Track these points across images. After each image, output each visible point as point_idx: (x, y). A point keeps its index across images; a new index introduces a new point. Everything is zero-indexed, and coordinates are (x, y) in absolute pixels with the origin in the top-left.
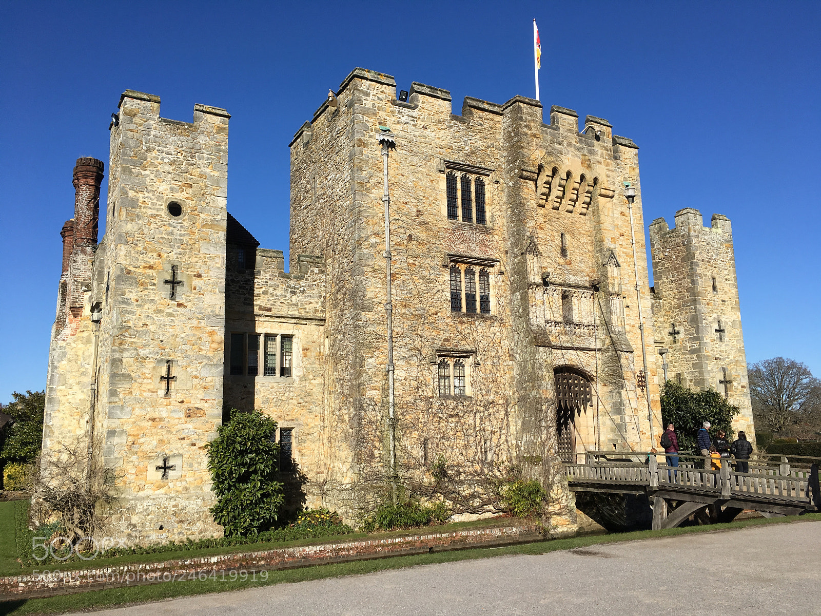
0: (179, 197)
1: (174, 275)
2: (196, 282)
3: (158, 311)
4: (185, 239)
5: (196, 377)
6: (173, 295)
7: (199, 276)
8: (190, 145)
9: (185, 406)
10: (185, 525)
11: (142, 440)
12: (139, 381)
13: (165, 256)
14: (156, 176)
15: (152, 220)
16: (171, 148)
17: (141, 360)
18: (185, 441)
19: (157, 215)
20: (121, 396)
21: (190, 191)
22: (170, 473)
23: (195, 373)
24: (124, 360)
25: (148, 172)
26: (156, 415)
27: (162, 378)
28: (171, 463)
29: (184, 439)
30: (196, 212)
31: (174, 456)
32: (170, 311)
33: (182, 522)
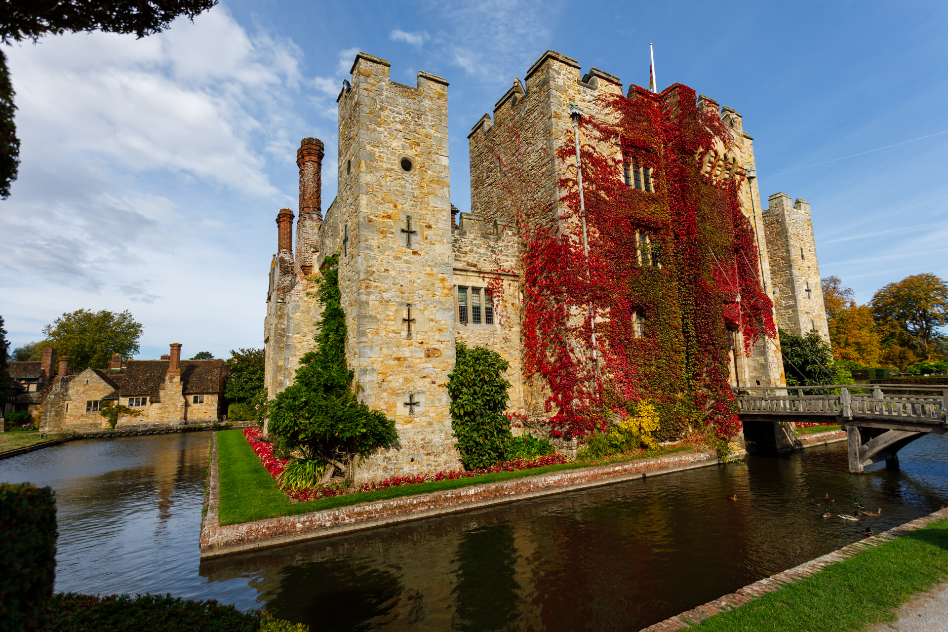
0: (410, 153)
1: (409, 225)
2: (427, 232)
3: (397, 258)
4: (417, 193)
5: (432, 320)
6: (409, 244)
7: (429, 227)
8: (417, 107)
9: (425, 346)
10: (432, 458)
11: (391, 378)
12: (385, 322)
13: (400, 207)
14: (389, 134)
15: (388, 174)
16: (401, 109)
17: (385, 302)
18: (427, 379)
19: (392, 169)
20: (370, 336)
21: (418, 149)
22: (416, 409)
23: (431, 317)
24: (371, 303)
25: (381, 129)
26: (401, 355)
27: (404, 320)
28: (415, 400)
29: (425, 377)
30: (424, 168)
31: (418, 393)
32: (407, 258)
33: (429, 454)
